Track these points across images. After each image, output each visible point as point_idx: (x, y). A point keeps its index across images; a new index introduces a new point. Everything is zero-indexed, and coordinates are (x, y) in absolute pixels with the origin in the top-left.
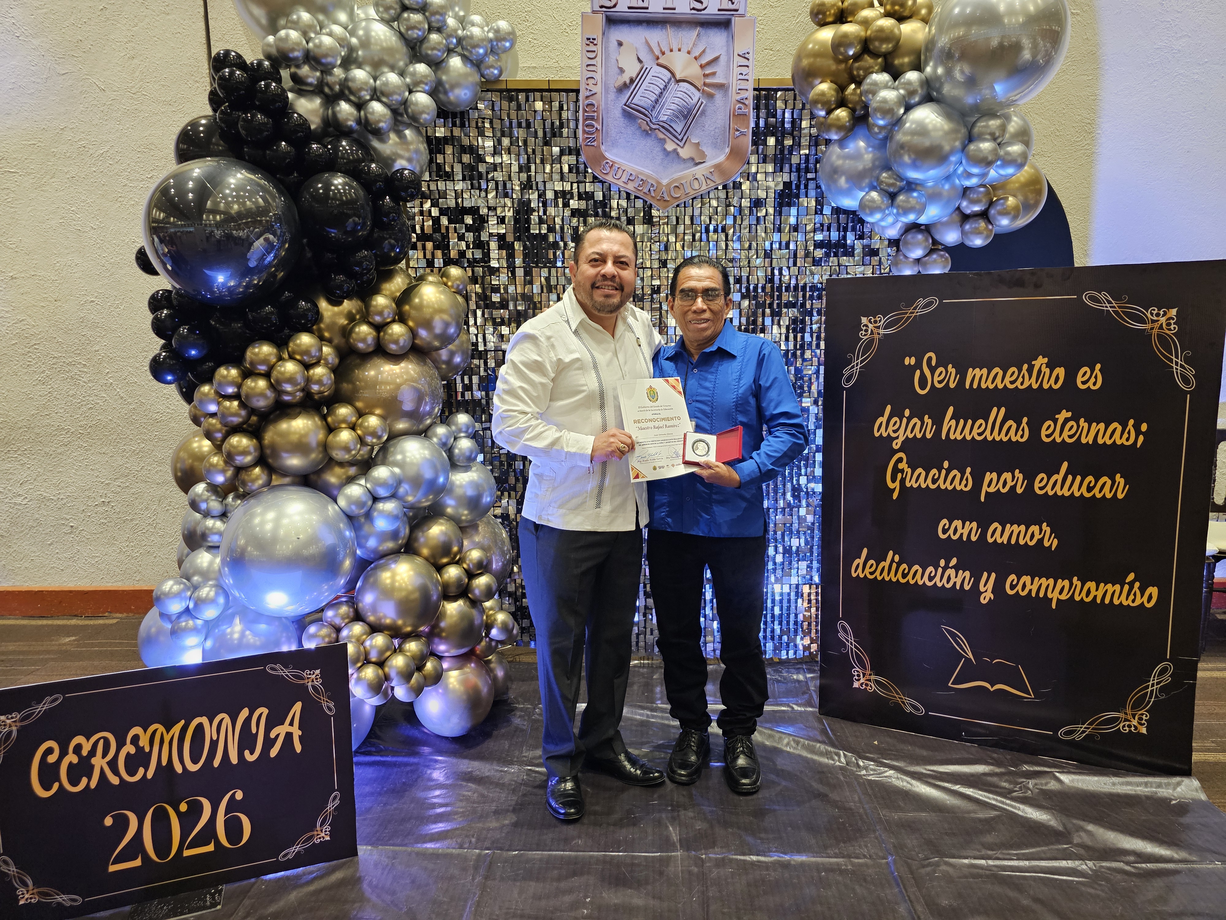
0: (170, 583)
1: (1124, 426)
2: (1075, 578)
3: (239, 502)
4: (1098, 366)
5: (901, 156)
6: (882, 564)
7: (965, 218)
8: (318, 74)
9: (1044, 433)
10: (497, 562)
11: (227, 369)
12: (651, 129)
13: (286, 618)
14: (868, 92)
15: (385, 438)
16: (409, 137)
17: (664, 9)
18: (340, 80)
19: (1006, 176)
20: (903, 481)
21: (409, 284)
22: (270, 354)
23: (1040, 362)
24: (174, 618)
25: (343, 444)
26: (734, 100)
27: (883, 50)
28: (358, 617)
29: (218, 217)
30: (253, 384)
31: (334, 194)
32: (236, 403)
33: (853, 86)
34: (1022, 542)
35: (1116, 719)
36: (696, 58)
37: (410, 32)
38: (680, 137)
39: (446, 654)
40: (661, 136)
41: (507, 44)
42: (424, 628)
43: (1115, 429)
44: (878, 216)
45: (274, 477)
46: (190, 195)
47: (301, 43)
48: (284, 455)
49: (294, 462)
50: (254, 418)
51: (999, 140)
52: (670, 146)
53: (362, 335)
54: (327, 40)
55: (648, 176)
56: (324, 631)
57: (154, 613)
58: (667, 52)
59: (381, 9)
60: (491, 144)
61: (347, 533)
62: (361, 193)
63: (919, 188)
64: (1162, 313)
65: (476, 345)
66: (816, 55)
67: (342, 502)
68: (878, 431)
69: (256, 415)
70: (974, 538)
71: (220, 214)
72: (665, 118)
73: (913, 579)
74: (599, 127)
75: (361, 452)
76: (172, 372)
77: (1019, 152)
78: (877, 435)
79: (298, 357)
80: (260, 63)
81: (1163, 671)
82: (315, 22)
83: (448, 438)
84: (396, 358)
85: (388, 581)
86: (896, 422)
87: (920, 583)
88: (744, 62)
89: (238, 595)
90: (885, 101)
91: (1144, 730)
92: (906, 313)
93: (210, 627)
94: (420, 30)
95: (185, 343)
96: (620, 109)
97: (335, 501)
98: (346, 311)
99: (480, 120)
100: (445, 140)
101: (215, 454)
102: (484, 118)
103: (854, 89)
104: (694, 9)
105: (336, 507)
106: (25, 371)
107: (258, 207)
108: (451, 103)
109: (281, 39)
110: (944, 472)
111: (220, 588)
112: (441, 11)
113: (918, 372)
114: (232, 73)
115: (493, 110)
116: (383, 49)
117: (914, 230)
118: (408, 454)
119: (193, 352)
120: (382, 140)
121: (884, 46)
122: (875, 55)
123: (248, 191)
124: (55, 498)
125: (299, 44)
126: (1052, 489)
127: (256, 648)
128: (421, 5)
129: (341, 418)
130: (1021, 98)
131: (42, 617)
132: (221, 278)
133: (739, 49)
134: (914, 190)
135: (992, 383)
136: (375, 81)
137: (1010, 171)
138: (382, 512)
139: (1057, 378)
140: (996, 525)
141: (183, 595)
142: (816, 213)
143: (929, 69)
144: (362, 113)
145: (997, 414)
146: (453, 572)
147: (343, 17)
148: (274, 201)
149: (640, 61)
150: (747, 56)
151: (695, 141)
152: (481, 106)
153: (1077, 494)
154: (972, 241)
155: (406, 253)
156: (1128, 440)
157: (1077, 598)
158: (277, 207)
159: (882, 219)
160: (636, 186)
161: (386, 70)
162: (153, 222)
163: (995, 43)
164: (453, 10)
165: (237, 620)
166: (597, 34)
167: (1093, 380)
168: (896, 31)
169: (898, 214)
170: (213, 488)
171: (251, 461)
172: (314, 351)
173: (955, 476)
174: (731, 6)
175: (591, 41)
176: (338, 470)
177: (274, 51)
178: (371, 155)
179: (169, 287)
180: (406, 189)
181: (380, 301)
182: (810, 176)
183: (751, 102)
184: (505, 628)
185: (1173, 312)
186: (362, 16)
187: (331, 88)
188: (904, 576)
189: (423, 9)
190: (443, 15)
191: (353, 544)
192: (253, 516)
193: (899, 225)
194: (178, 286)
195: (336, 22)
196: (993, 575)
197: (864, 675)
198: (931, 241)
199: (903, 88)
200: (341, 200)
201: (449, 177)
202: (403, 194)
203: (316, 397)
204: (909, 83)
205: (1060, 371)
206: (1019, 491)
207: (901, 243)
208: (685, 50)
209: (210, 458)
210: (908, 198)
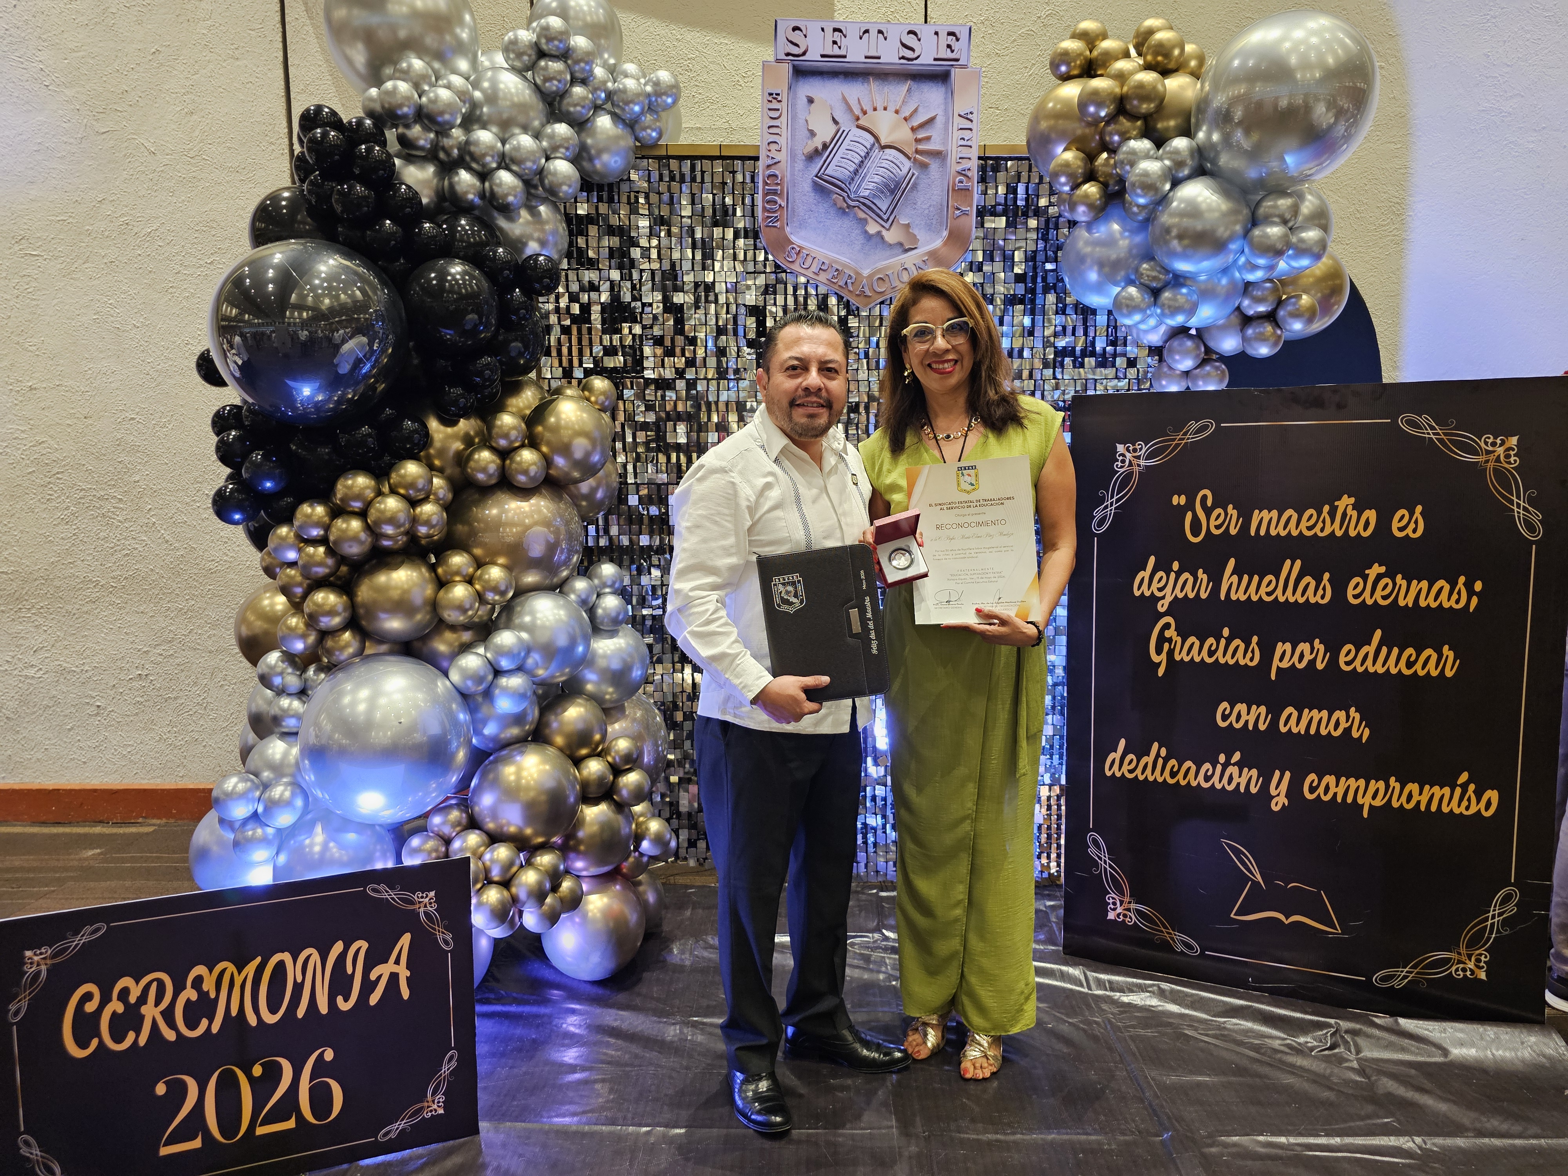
0: (234, 780)
1: (1453, 584)
2: (1392, 779)
3: (323, 676)
4: (1419, 508)
5: (1167, 242)
6: (1144, 760)
7: (1246, 320)
8: (432, 135)
9: (1350, 592)
10: (649, 755)
11: (311, 506)
12: (849, 206)
13: (381, 825)
14: (1122, 162)
15: (511, 594)
16: (543, 214)
17: (866, 57)
18: (460, 143)
19: (1298, 268)
20: (1171, 653)
21: (541, 399)
22: (367, 487)
23: (1345, 502)
24: (237, 825)
25: (457, 603)
26: (953, 172)
27: (1143, 111)
28: (473, 824)
29: (305, 314)
30: (344, 526)
31: (451, 285)
32: (321, 549)
33: (1105, 155)
34: (1324, 732)
35: (1447, 961)
36: (906, 119)
37: (547, 84)
38: (885, 217)
39: (584, 873)
40: (862, 215)
41: (669, 100)
42: (556, 839)
43: (1442, 588)
44: (1137, 317)
45: (367, 644)
46: (271, 286)
47: (412, 97)
48: (382, 616)
49: (394, 624)
50: (344, 569)
51: (1290, 224)
52: (873, 228)
53: (483, 464)
54: (444, 94)
55: (845, 265)
56: (430, 844)
57: (212, 817)
58: (870, 111)
59: (512, 56)
60: (647, 223)
61: (461, 716)
62: (485, 284)
63: (1189, 282)
64: (1498, 441)
65: (624, 475)
66: (1057, 116)
67: (455, 676)
68: (1139, 589)
69: (346, 565)
70: (1262, 727)
71: (307, 311)
72: (867, 193)
73: (1184, 778)
74: (784, 204)
75: (480, 613)
76: (240, 509)
77: (1316, 238)
78: (1137, 593)
79: (402, 491)
80: (360, 122)
81: (1507, 899)
82: (430, 71)
83: (588, 596)
84: (524, 492)
85: (512, 778)
86: (1161, 579)
87: (1194, 784)
88: (967, 124)
89: (320, 795)
90: (1146, 174)
91: (1483, 976)
92: (1174, 440)
93: (283, 837)
94: (559, 81)
95: (259, 473)
96: (809, 181)
97: (446, 674)
98: (462, 433)
99: (632, 194)
100: (589, 219)
101: (293, 615)
102: (638, 192)
103: (1107, 159)
104: (903, 58)
105: (448, 683)
106: (45, 506)
107: (355, 302)
108: (596, 172)
109: (387, 93)
110: (1223, 642)
111: (297, 786)
112: (588, 58)
113: (1189, 516)
114: (325, 135)
115: (649, 181)
116: (514, 105)
117: (1181, 336)
118: (539, 615)
119: (268, 485)
120: (511, 219)
121: (1145, 106)
122: (1133, 117)
123: (343, 281)
124: (78, 670)
125: (408, 98)
126: (1362, 665)
127: (343, 865)
128: (562, 51)
129: (455, 568)
130: (1318, 172)
131: (58, 824)
132: (306, 391)
133: (960, 107)
134: (1183, 285)
135: (1285, 528)
136: (503, 144)
137: (1305, 262)
138: (505, 690)
139: (1367, 524)
140: (1290, 710)
141: (250, 796)
142: (1057, 313)
143: (1201, 135)
144: (487, 184)
145: (1291, 568)
146: (594, 767)
147: (463, 65)
148: (376, 294)
149: (835, 122)
150: (970, 116)
151: (904, 221)
152: (634, 176)
153: (1394, 671)
154: (1256, 350)
155: (539, 360)
156: (1457, 602)
157: (1395, 804)
158: (379, 302)
159: (1142, 321)
160: (830, 277)
161: (517, 131)
162: (222, 320)
163: (1284, 103)
164: (601, 57)
165: (319, 829)
166: (782, 88)
167: (1412, 526)
168: (1160, 87)
169: (1163, 314)
170: (290, 658)
171: (339, 623)
172: (421, 483)
173: (1237, 648)
174: (950, 55)
175: (774, 96)
176: (449, 635)
177: (377, 107)
178: (497, 237)
179: (238, 402)
180: (540, 280)
181: (507, 420)
182: (1049, 266)
183: (975, 174)
184: (659, 840)
185: (1514, 440)
186: (487, 64)
187: (448, 153)
188: (1173, 775)
189: (565, 55)
190: (589, 63)
191: (469, 730)
192: (341, 694)
193: (1163, 329)
194: (250, 400)
195: (455, 72)
196: (1288, 775)
197: (1122, 903)
198: (1203, 349)
199: (1169, 159)
200: (460, 293)
201: (592, 264)
202: (537, 286)
203: (423, 542)
204: (1177, 152)
205: (1371, 515)
206: (1320, 666)
207: (1165, 352)
208: (891, 109)
209: (286, 620)
210: (1175, 295)
